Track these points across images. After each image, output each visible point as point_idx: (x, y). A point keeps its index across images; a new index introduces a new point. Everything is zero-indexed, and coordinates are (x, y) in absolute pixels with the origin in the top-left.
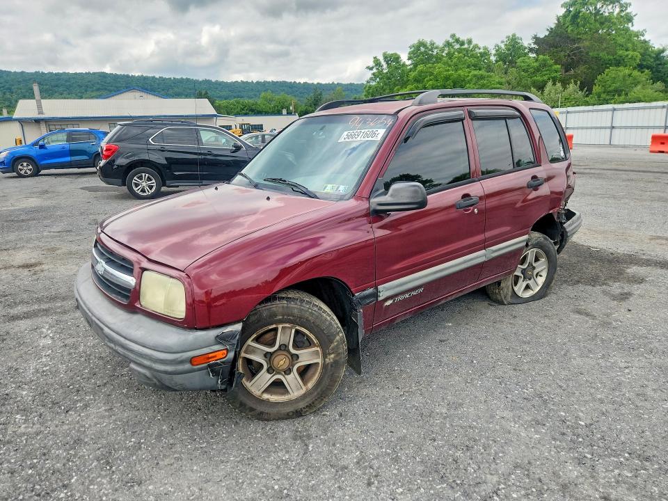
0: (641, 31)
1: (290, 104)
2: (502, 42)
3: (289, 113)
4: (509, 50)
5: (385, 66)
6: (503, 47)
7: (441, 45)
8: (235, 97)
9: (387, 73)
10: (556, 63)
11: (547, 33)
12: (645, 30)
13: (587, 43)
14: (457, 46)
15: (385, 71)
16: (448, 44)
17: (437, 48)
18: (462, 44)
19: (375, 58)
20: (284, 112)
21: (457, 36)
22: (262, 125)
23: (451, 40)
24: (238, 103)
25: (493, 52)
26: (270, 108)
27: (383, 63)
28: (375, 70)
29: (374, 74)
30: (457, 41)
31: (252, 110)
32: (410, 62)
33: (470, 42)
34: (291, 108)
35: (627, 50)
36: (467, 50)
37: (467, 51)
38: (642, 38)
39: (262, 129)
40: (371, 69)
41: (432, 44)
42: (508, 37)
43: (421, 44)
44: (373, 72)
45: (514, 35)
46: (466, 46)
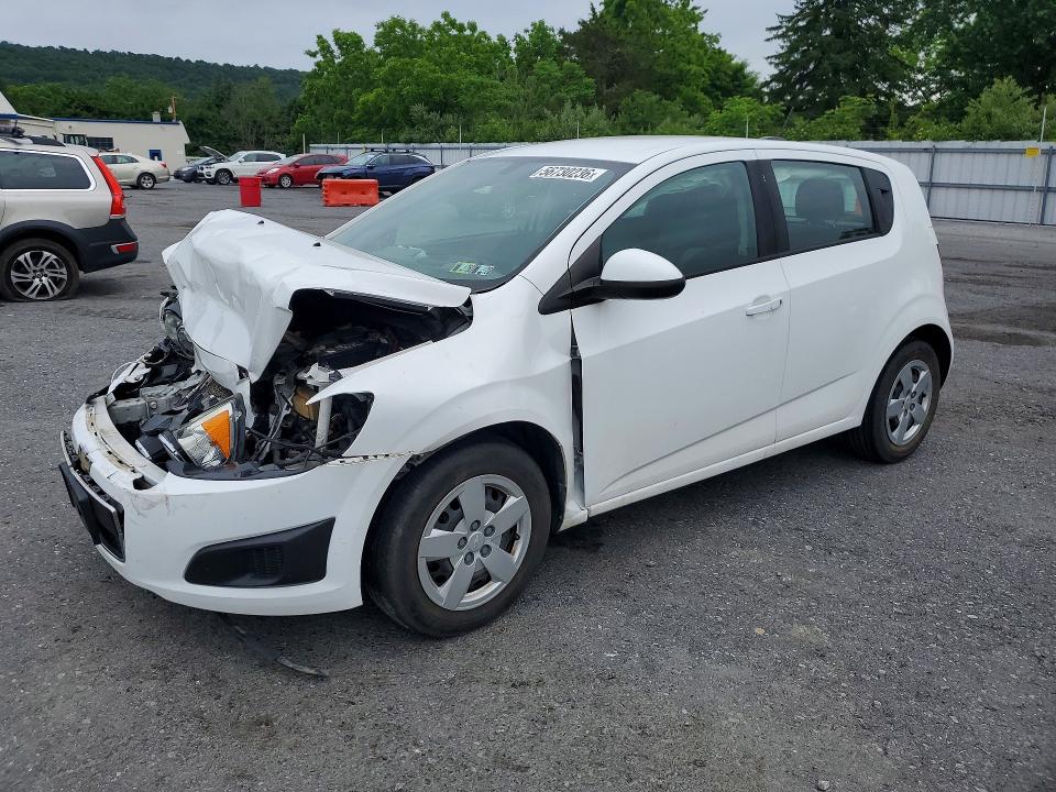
0: (715, 34)
1: (169, 103)
2: (527, 31)
3: (166, 120)
4: (535, 45)
5: (337, 52)
6: (527, 39)
7: (428, 27)
8: (47, 79)
9: (340, 64)
10: (588, 74)
11: (579, 27)
12: (719, 34)
13: (630, 49)
14: (454, 32)
15: (337, 61)
16: (437, 26)
17: (421, 31)
18: (461, 28)
19: (319, 37)
20: (156, 117)
21: (452, 16)
22: (111, 139)
23: (442, 21)
24: (56, 91)
25: (513, 45)
26: (126, 108)
27: (334, 47)
28: (319, 58)
29: (317, 64)
30: (453, 23)
31: (89, 109)
32: (378, 50)
33: (473, 27)
34: (170, 110)
35: (689, 63)
36: (468, 39)
37: (469, 41)
38: (717, 46)
39: (111, 146)
40: (314, 55)
41: (414, 26)
42: (533, 24)
43: (397, 23)
44: (316, 60)
45: (542, 23)
46: (468, 32)
